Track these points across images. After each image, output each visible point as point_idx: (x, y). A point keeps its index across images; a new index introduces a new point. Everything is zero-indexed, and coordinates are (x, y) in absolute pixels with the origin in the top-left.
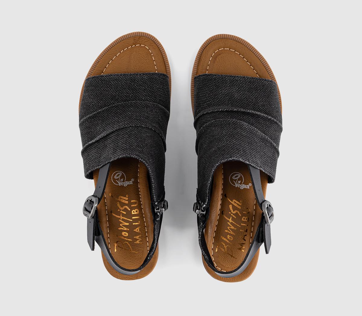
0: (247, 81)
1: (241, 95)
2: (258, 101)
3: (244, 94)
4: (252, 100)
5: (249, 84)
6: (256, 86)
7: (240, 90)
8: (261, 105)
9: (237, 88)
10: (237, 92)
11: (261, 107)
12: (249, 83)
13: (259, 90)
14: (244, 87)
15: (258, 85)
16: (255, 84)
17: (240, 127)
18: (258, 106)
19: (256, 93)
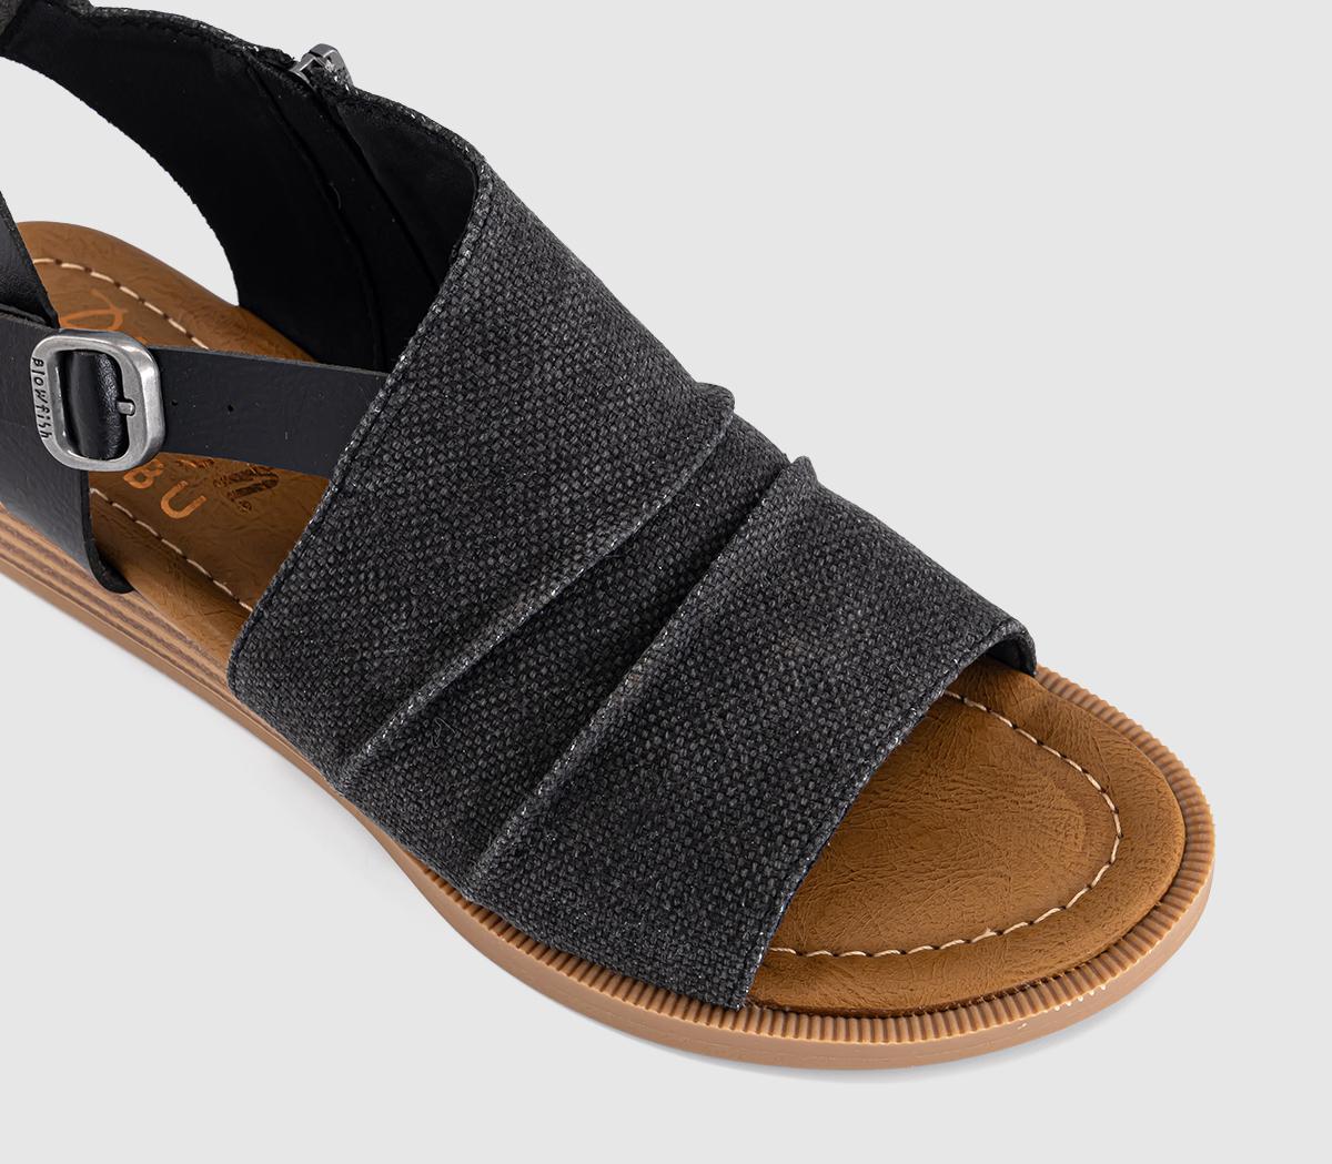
0: (847, 756)
1: (788, 672)
2: (701, 748)
3: (783, 690)
4: (722, 716)
5: (824, 757)
6: (788, 785)
7: (815, 686)
8: (667, 754)
9: (832, 680)
10: (815, 666)
11: (657, 740)
12: (829, 761)
13: (761, 793)
14: (822, 721)
15: (786, 806)
16: (801, 790)
17: (610, 499)
18: (671, 730)
19: (752, 759)
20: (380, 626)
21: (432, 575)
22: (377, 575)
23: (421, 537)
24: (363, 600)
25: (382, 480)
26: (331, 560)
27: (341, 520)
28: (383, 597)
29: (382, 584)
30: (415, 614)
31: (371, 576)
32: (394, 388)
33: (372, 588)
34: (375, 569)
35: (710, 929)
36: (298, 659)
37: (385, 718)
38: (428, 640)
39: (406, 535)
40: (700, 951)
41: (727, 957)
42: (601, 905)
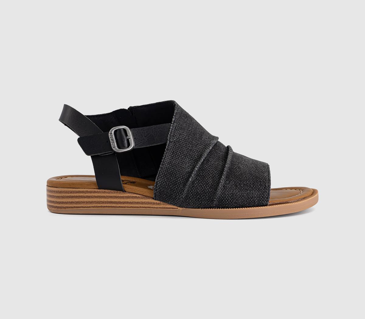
20: (184, 162)
21: (190, 151)
22: (181, 153)
23: (186, 146)
24: (180, 158)
25: (176, 138)
26: (172, 154)
27: (171, 146)
28: (183, 157)
29: (182, 155)
30: (189, 158)
31: (180, 154)
32: (174, 123)
33: (180, 156)
34: (180, 153)
35: (261, 187)
36: (171, 171)
37: (191, 175)
38: (193, 161)
39: (183, 146)
40: (260, 192)
41: (265, 191)
42: (241, 190)
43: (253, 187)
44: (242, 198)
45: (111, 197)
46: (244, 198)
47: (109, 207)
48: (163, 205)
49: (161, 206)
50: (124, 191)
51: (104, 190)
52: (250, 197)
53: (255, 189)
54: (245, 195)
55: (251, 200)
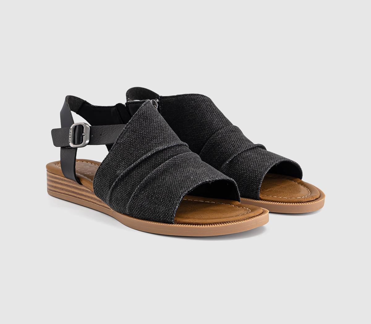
13: (181, 183)
21: (129, 155)
23: (129, 149)
24: (117, 161)
25: (124, 140)
28: (121, 160)
29: (121, 157)
31: (119, 156)
32: (128, 125)
35: (169, 203)
39: (126, 149)
40: (167, 208)
41: (171, 208)
42: (150, 203)
43: (163, 202)
44: (149, 211)
45: (74, 187)
46: (151, 211)
47: (73, 196)
48: (103, 203)
49: (102, 204)
50: (81, 184)
51: (70, 180)
52: (156, 212)
53: (163, 204)
54: (152, 208)
55: (156, 215)
